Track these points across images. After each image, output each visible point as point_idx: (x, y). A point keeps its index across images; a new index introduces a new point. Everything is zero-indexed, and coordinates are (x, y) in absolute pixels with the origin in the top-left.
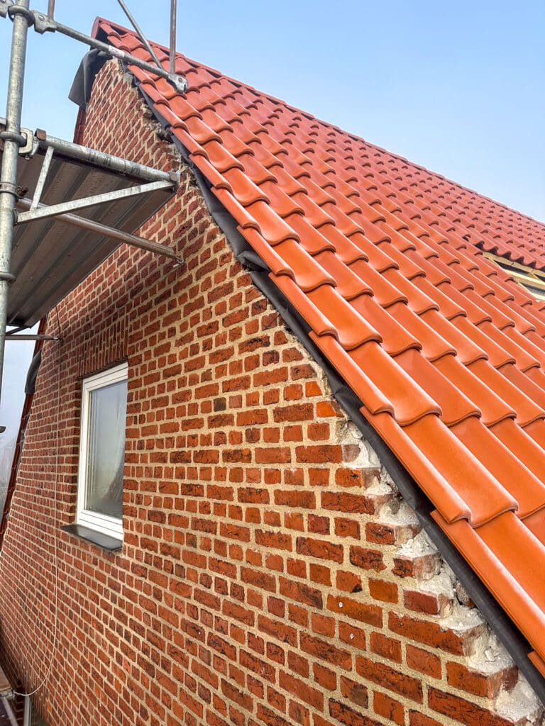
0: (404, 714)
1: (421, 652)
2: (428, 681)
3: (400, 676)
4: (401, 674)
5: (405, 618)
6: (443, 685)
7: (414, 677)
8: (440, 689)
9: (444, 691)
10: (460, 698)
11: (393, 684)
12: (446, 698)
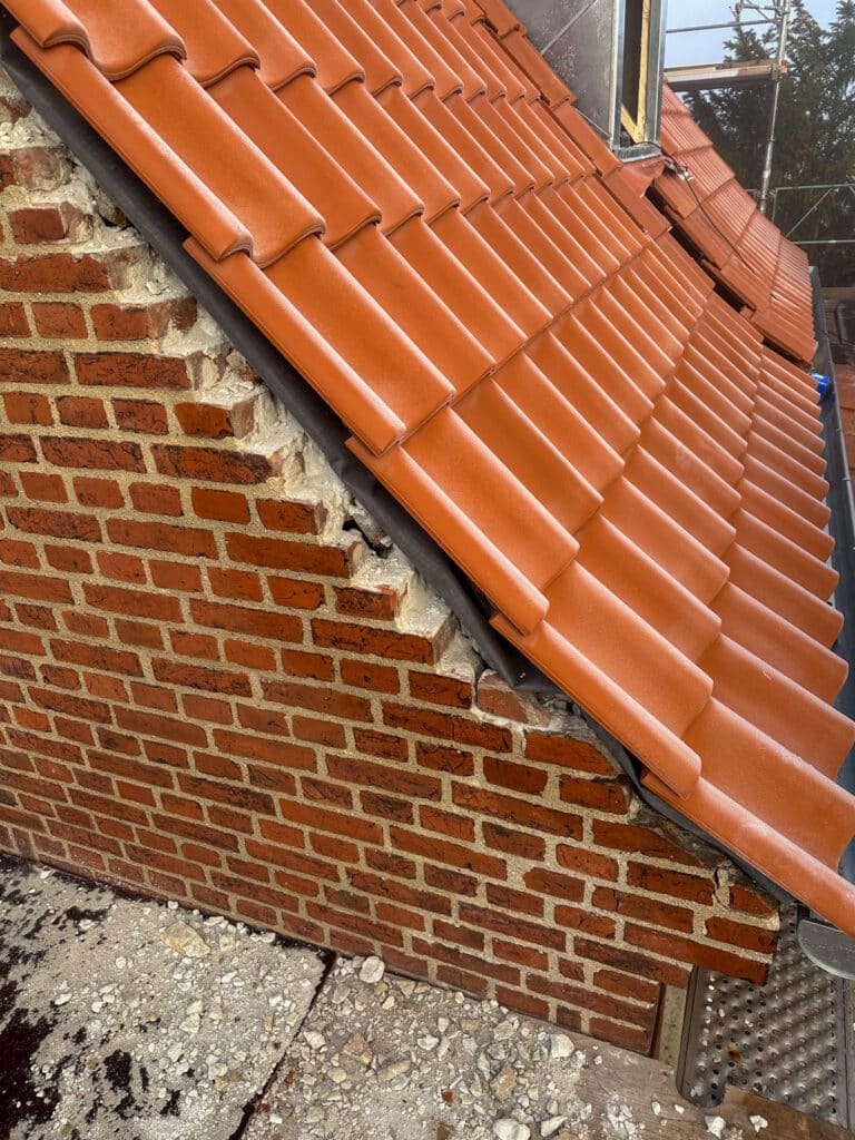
0: (49, 407)
1: (54, 308)
2: (71, 346)
3: (33, 356)
4: (33, 352)
5: (20, 261)
6: (91, 345)
7: (52, 349)
8: (89, 351)
9: (94, 352)
10: (116, 353)
11: (26, 372)
12: (98, 360)
